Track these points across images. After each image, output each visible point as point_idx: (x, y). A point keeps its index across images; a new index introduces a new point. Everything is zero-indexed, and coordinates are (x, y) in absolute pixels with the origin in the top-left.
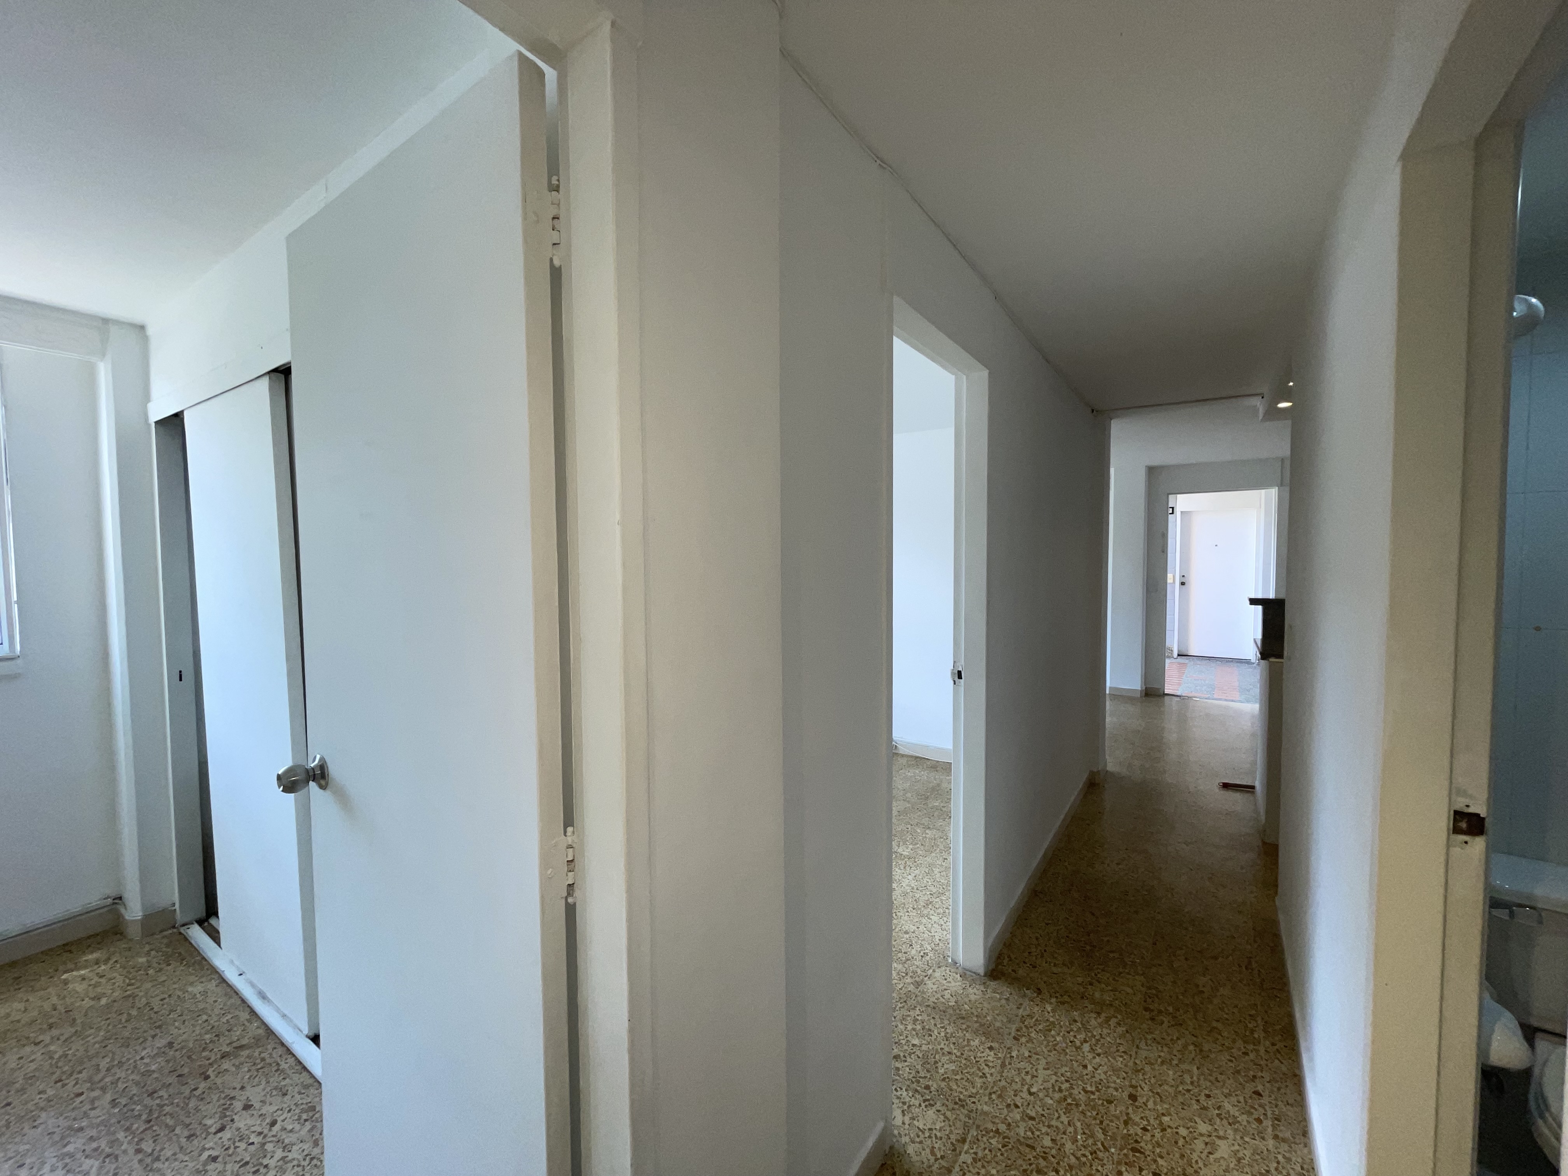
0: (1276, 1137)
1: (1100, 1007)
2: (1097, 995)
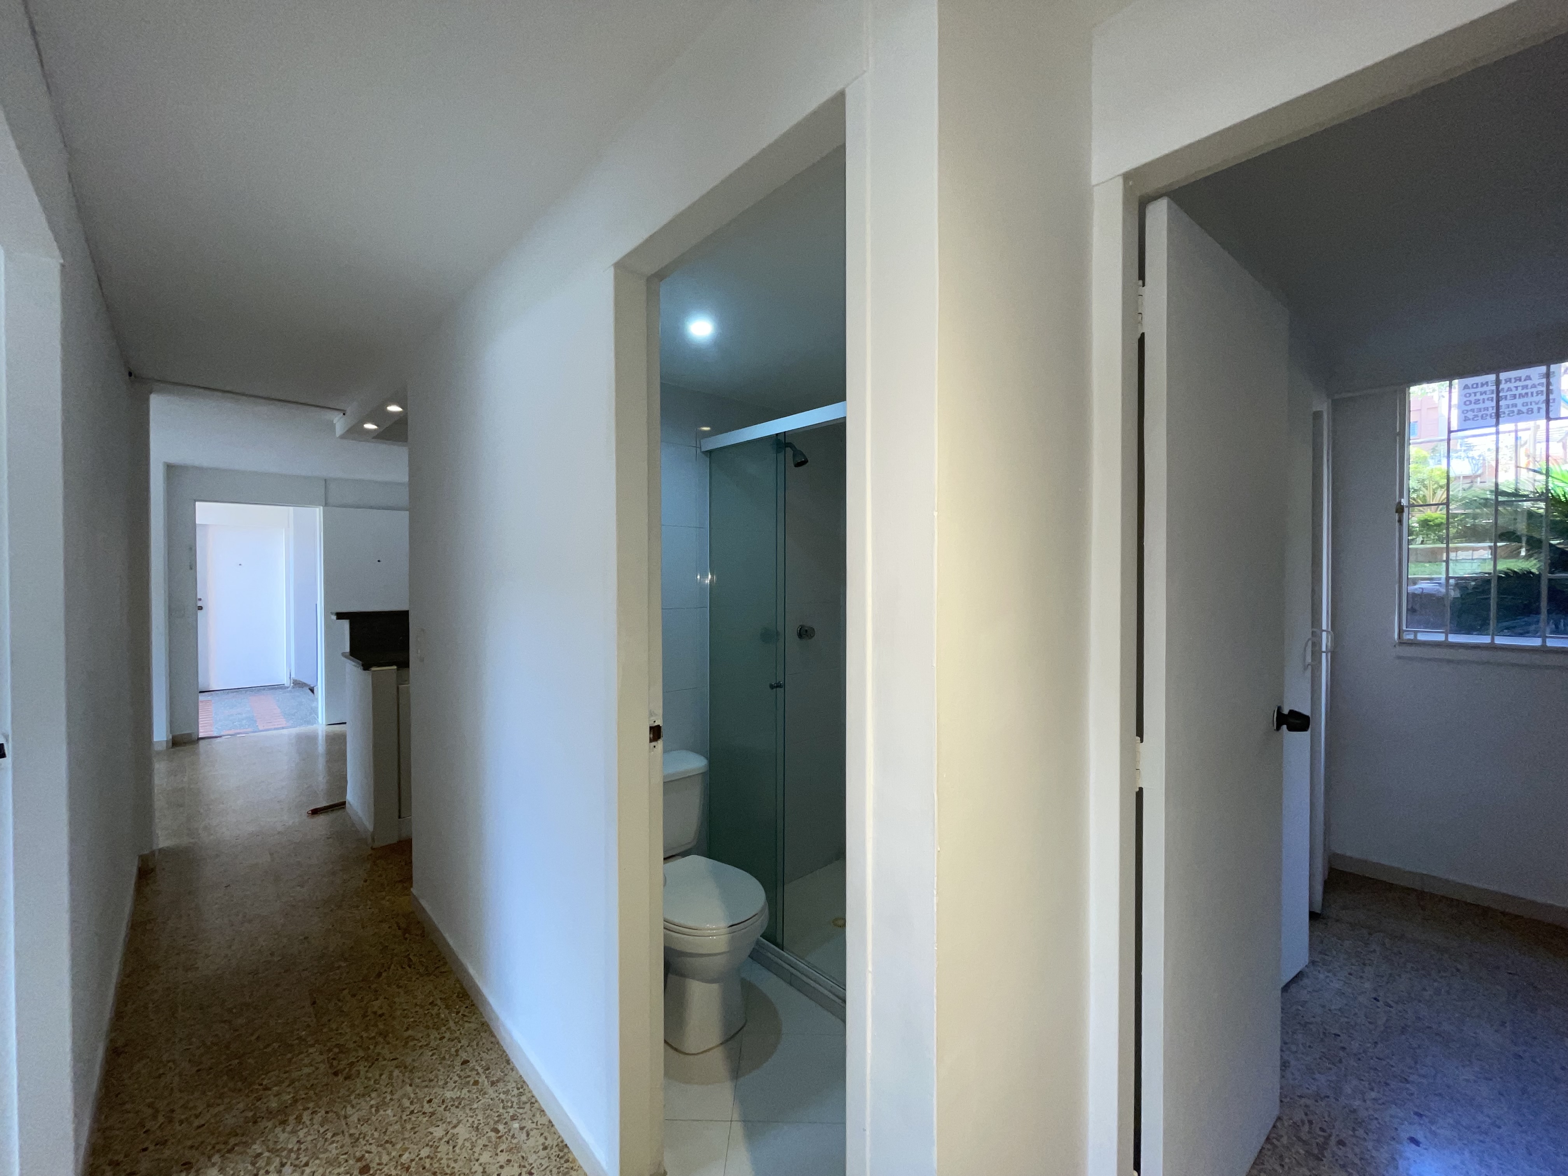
0: (493, 1084)
1: (281, 1116)
2: (274, 1105)
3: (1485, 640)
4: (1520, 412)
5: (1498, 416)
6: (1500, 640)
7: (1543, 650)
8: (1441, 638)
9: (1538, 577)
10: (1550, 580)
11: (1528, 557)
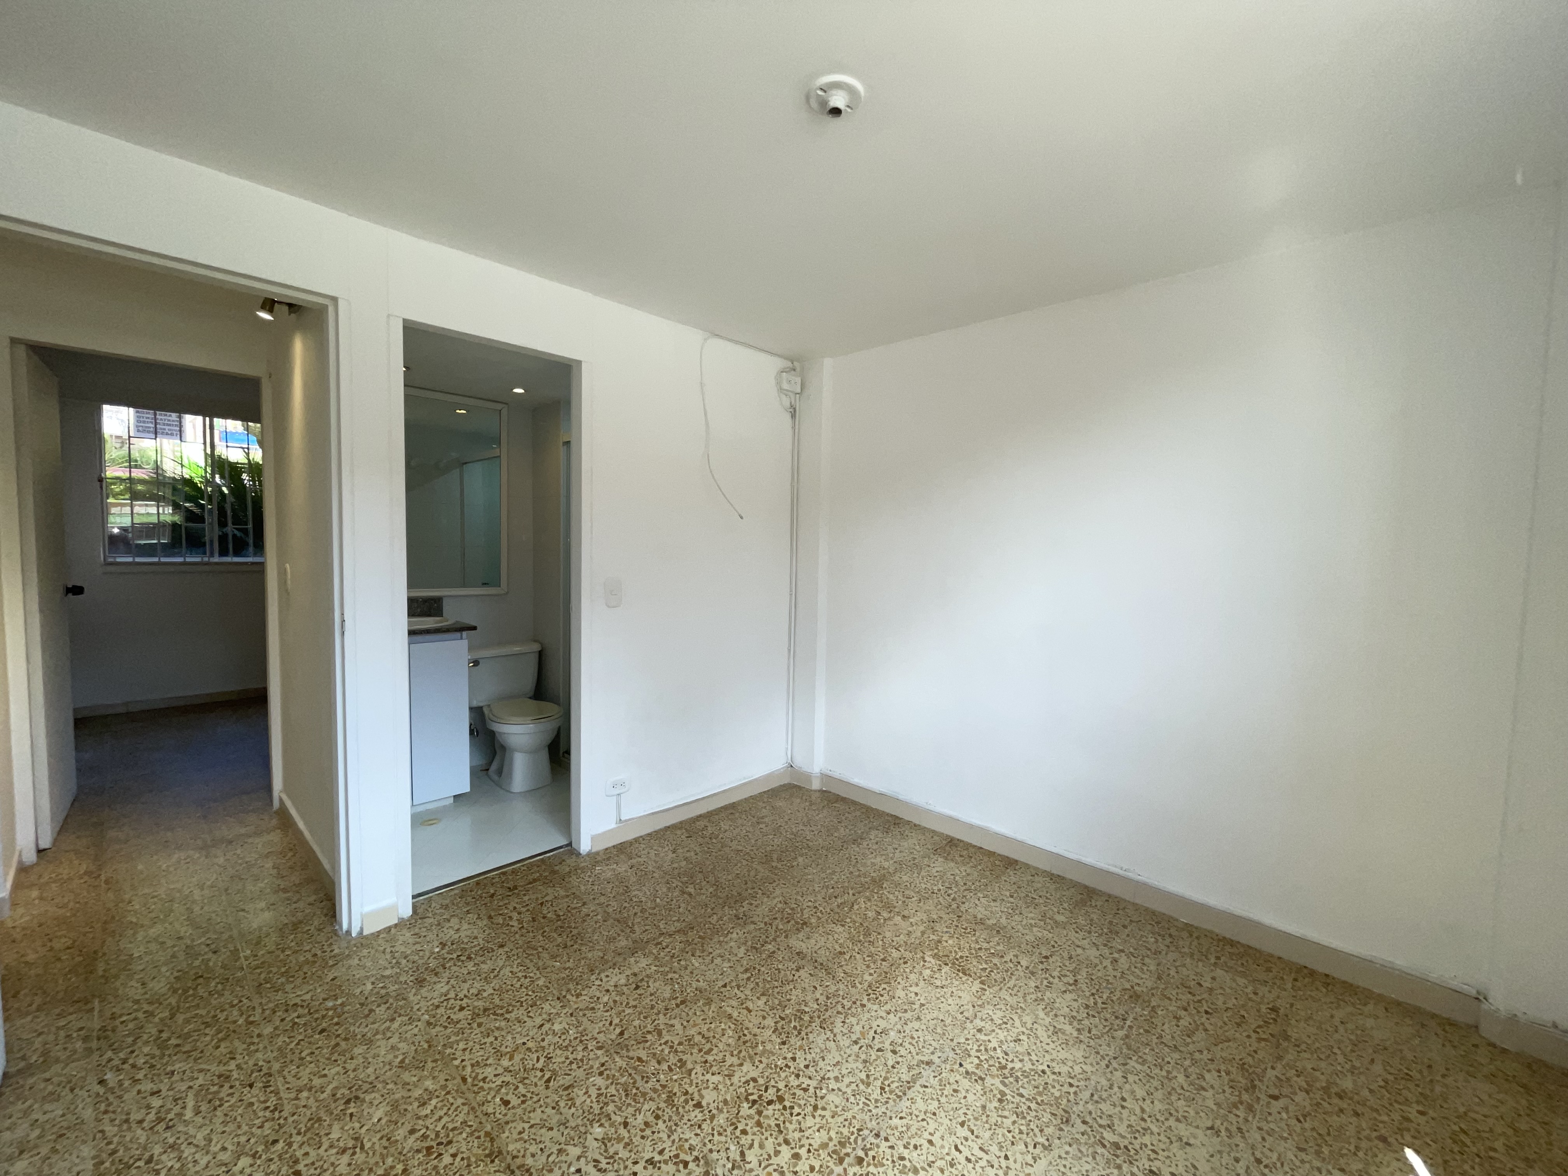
3: (156, 559)
4: (167, 434)
5: (156, 434)
6: (163, 560)
7: (184, 564)
8: (130, 559)
9: (180, 526)
10: (186, 528)
11: (173, 514)
